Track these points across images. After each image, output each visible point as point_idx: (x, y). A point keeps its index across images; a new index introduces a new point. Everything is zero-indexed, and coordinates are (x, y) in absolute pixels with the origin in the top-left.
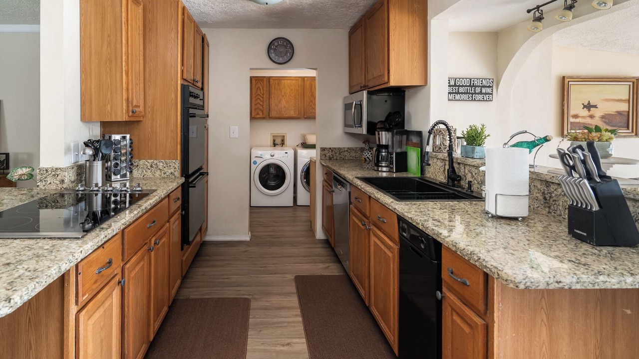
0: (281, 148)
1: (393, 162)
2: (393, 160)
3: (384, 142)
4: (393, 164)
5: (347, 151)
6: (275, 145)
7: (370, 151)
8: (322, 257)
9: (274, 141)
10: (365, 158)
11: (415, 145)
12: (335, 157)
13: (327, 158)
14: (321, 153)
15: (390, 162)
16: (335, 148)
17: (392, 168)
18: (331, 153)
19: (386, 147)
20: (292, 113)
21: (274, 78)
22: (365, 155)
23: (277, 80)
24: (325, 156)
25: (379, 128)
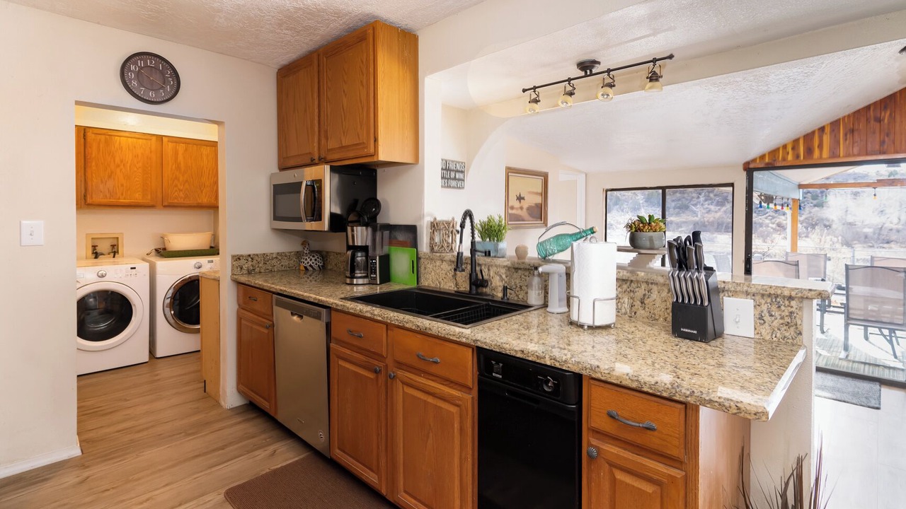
0: (112, 260)
1: (376, 270)
2: (376, 267)
3: (359, 243)
4: (375, 273)
5: (276, 258)
6: (96, 255)
7: (313, 256)
8: (253, 437)
9: (94, 247)
10: (305, 267)
11: (403, 244)
12: (257, 270)
13: (245, 272)
14: (233, 265)
15: (371, 270)
16: (257, 255)
17: (375, 279)
18: (250, 263)
19: (364, 249)
20: (138, 197)
21: (96, 131)
22: (306, 262)
23: (104, 134)
24: (241, 268)
25: (352, 222)
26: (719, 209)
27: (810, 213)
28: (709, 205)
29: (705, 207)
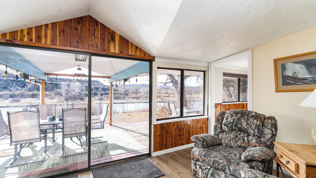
26: (22, 89)
27: (56, 90)
28: (17, 87)
29: (15, 88)
